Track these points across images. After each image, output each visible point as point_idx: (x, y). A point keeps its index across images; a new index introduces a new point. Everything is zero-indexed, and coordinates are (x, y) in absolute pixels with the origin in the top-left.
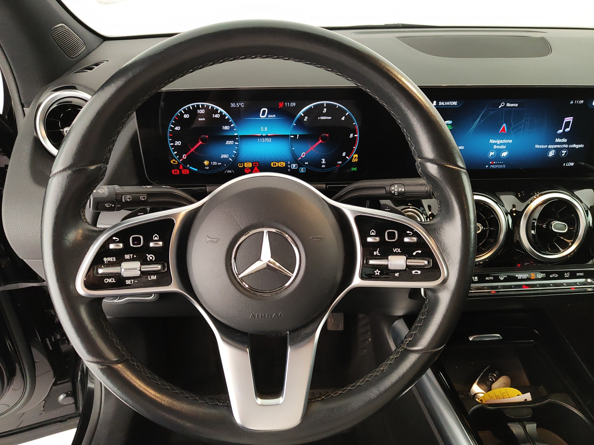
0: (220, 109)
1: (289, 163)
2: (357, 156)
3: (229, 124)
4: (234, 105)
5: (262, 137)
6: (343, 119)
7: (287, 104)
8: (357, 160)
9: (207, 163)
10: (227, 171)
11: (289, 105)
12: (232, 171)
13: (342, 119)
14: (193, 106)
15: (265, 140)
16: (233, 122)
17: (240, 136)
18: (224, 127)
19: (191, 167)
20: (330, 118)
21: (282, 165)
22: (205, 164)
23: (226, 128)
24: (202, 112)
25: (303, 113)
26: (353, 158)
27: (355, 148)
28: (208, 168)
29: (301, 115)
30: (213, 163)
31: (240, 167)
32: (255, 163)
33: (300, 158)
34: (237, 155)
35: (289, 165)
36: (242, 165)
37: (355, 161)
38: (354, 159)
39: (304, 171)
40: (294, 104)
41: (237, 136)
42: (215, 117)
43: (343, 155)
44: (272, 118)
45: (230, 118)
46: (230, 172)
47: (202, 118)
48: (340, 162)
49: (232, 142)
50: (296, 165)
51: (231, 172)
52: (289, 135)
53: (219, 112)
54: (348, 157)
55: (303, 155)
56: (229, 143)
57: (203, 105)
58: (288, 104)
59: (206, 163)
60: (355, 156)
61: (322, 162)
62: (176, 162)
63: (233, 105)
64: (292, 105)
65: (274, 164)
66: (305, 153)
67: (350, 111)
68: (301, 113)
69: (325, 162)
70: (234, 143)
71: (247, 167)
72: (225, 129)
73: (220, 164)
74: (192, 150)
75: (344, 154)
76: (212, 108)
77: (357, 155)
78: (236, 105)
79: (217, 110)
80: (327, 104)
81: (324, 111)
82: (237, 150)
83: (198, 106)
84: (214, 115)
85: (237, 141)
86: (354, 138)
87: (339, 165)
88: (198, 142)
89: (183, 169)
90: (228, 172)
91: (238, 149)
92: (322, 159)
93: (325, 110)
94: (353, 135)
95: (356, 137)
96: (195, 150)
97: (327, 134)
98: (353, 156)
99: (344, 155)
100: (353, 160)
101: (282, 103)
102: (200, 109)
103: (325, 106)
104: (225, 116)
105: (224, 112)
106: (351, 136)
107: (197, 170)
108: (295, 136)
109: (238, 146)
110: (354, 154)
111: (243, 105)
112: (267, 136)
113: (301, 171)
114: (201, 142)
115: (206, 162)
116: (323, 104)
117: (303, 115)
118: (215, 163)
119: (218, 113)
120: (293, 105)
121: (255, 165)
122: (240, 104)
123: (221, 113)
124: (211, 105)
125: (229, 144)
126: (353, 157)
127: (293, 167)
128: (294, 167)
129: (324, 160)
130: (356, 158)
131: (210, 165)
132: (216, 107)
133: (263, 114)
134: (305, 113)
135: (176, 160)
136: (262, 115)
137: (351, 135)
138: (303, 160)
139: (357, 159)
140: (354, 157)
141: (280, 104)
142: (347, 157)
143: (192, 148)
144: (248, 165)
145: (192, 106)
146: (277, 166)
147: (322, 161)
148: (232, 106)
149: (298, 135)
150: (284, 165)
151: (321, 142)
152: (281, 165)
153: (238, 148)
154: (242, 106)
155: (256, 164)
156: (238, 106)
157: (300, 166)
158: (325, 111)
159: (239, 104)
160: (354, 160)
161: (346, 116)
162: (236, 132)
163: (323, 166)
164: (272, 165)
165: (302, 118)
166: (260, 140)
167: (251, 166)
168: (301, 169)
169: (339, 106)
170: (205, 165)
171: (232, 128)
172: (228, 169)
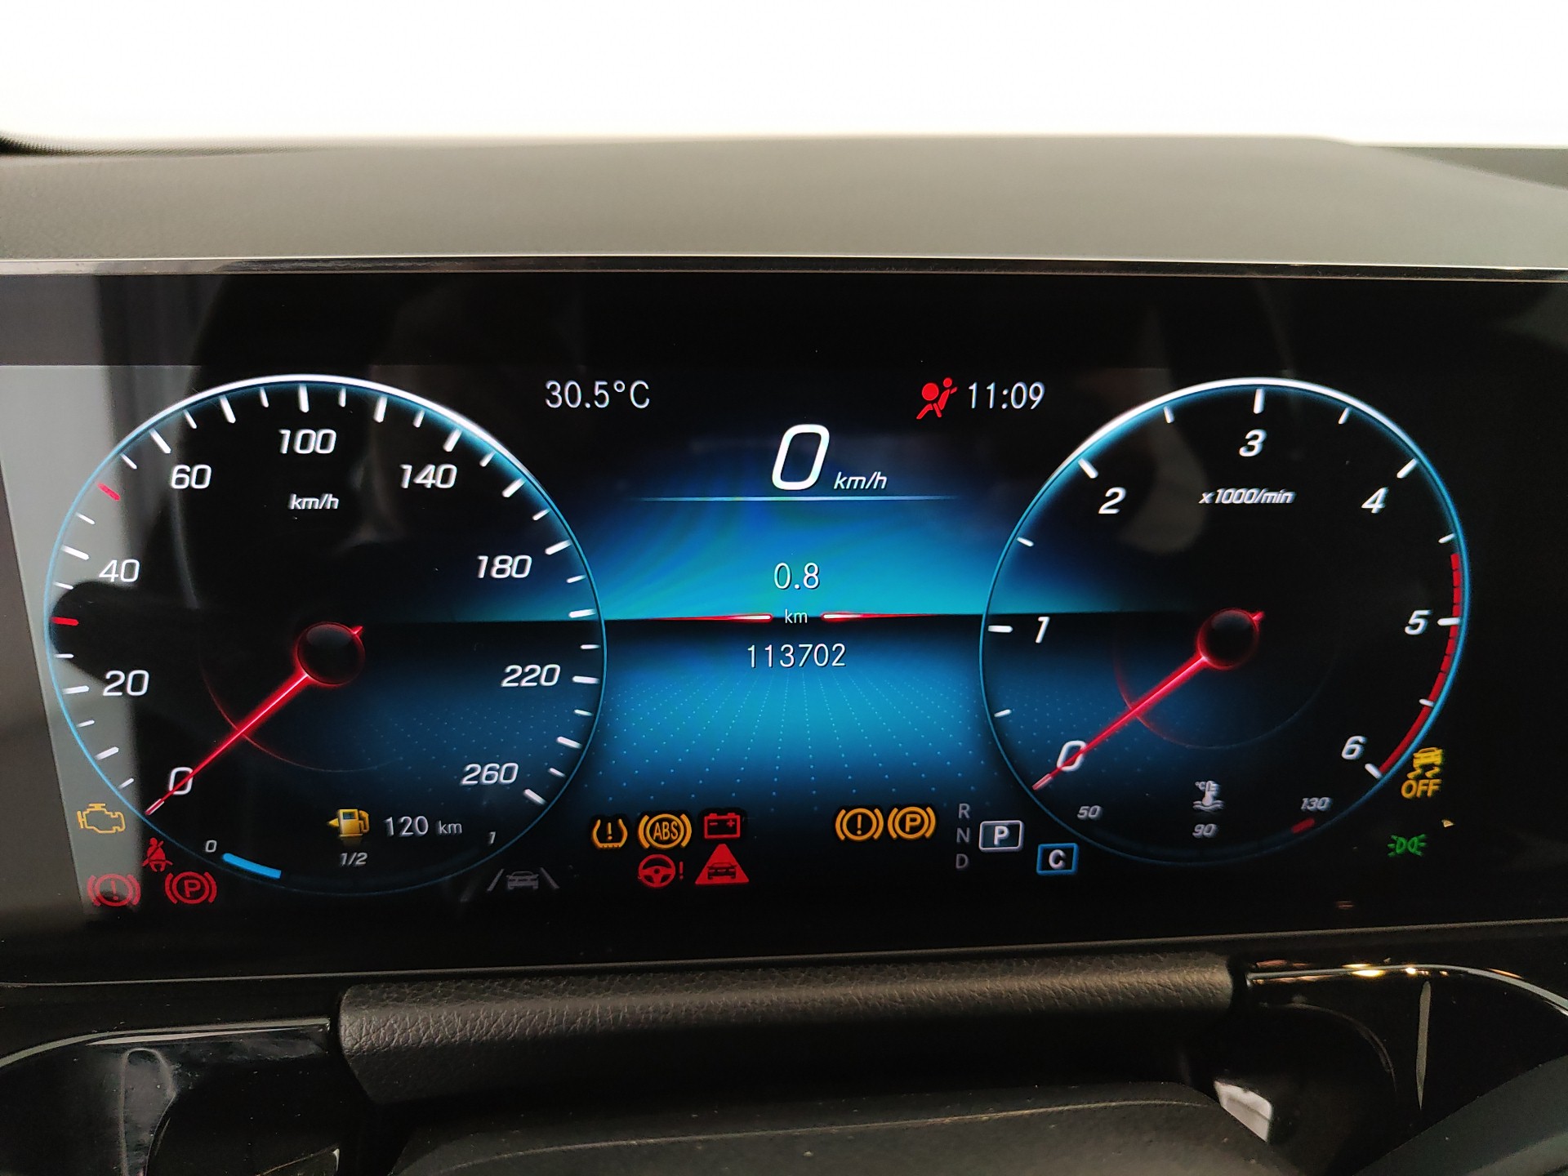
0: (462, 427)
1: (964, 810)
2: (1435, 756)
3: (530, 538)
4: (573, 389)
5: (776, 631)
6: (1375, 503)
7: (983, 394)
8: (1432, 787)
9: (355, 822)
10: (503, 881)
11: (1000, 399)
12: (541, 879)
13: (1366, 505)
14: (244, 402)
15: (798, 653)
16: (561, 523)
17: (607, 622)
18: (490, 565)
19: (229, 858)
20: (1283, 497)
21: (914, 830)
22: (337, 830)
23: (507, 566)
24: (315, 445)
25: (1095, 462)
26: (1411, 775)
27: (1433, 705)
28: (360, 859)
29: (1081, 474)
30: (399, 827)
31: (600, 845)
32: (713, 816)
33: (1046, 780)
34: (581, 765)
35: (964, 824)
36: (617, 836)
37: (1419, 789)
38: (1418, 778)
39: (1068, 866)
40: (1034, 394)
41: (585, 629)
42: (419, 480)
43: (1345, 755)
44: (865, 492)
45: (538, 491)
46: (529, 881)
47: (319, 497)
48: (1320, 804)
49: (551, 672)
50: (1013, 829)
51: (535, 885)
52: (979, 617)
53: (449, 446)
54: (1378, 766)
55: (1069, 761)
56: (518, 676)
57: (322, 397)
58: (991, 387)
59: (347, 823)
60: (1422, 759)
61: (1198, 805)
62: (117, 822)
63: (562, 394)
64: (1019, 400)
65: (854, 818)
66: (1082, 744)
67: (1425, 452)
68: (1081, 460)
69: (1219, 804)
70: (566, 676)
71: (652, 849)
72: (494, 574)
73: (455, 827)
74: (242, 731)
75: (1352, 747)
76: (399, 413)
77: (1439, 752)
78: (589, 395)
79: (436, 431)
80: (1272, 396)
81: (1251, 448)
82: (583, 731)
83: (284, 397)
84: (408, 468)
85: (589, 664)
86: (1436, 637)
87: (1311, 822)
88: (289, 673)
89: (168, 869)
90: (510, 886)
91: (591, 720)
92: (1200, 785)
93: (1257, 439)
94: (1431, 620)
95: (1448, 628)
96: (260, 731)
97: (1254, 612)
98: (1411, 758)
99: (1352, 751)
100: (1410, 788)
101: (947, 382)
102: (298, 421)
103: (1258, 408)
104: (499, 476)
105: (494, 449)
106: (1415, 626)
107: (275, 874)
108: (1025, 624)
109: (591, 697)
110: (1416, 751)
111: (641, 394)
112: (816, 629)
113: (1046, 865)
114: (306, 675)
115: (350, 816)
116: (1248, 395)
117: (1092, 473)
118: (414, 825)
119: (440, 457)
120: (1030, 402)
121: (712, 831)
122: (619, 386)
123: (467, 453)
124: (384, 394)
125: (524, 683)
126: (1409, 766)
127: (989, 841)
128: (997, 837)
129: (1211, 788)
130: (1429, 774)
131: (373, 838)
132: (427, 407)
133: (798, 465)
134: (1110, 461)
135: (113, 804)
136: (785, 477)
137: (1412, 621)
138: (1071, 791)
139: (1436, 776)
140: (1417, 763)
141: (929, 391)
142: (1370, 768)
143: (242, 714)
144: (663, 832)
145: (236, 400)
146: (876, 832)
147: (1201, 795)
148: (554, 400)
149: (1045, 620)
150: (928, 830)
151: (1204, 669)
152: (908, 824)
153: (594, 710)
154: (640, 401)
155: (722, 827)
156: (601, 399)
157: (1041, 830)
158: (1257, 445)
159: (609, 388)
160: (1416, 788)
161: (1394, 486)
162: (581, 595)
163: (1203, 831)
164: (841, 830)
165: (1083, 492)
166: (761, 654)
167: (685, 837)
168: (1047, 853)
169: (1355, 415)
170: (340, 841)
171: (550, 572)
172: (514, 861)
